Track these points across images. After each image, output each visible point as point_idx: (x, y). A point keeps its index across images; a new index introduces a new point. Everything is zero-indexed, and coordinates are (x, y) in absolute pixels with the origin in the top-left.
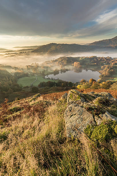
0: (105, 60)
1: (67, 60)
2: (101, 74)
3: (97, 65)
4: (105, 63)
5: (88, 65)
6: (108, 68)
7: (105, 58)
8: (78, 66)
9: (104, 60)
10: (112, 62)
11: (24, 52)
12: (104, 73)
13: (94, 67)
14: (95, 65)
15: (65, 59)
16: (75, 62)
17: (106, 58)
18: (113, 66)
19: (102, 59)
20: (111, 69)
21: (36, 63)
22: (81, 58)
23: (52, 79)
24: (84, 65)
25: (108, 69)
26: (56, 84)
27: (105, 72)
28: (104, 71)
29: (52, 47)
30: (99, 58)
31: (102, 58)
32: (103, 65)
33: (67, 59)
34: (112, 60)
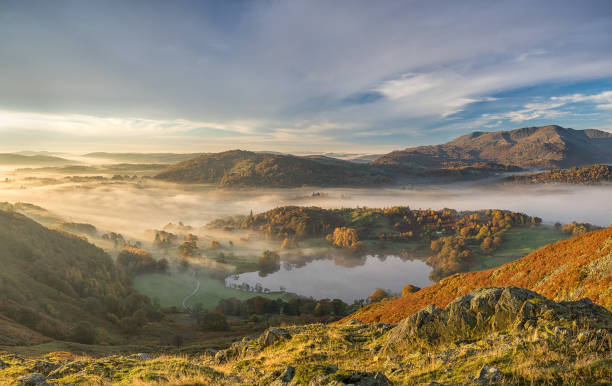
0: (440, 220)
1: (308, 222)
2: (434, 267)
3: (415, 238)
4: (440, 229)
5: (385, 238)
6: (453, 245)
7: (436, 213)
8: (350, 243)
9: (435, 221)
10: (462, 226)
11: (126, 177)
12: (443, 265)
13: (408, 245)
14: (408, 240)
15: (296, 215)
16: (337, 229)
17: (439, 214)
18: (465, 241)
19: (428, 217)
20: (462, 248)
21: (181, 224)
22: (355, 214)
23: (260, 291)
24: (371, 239)
25: (453, 251)
26: (286, 306)
27: (444, 260)
28: (442, 258)
29: (236, 167)
30: (419, 213)
31: (428, 214)
32: (435, 238)
33: (305, 216)
34: (461, 221)
